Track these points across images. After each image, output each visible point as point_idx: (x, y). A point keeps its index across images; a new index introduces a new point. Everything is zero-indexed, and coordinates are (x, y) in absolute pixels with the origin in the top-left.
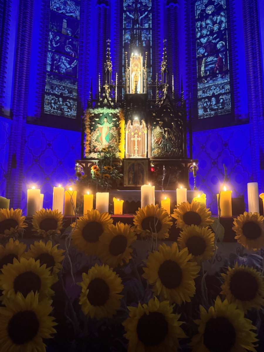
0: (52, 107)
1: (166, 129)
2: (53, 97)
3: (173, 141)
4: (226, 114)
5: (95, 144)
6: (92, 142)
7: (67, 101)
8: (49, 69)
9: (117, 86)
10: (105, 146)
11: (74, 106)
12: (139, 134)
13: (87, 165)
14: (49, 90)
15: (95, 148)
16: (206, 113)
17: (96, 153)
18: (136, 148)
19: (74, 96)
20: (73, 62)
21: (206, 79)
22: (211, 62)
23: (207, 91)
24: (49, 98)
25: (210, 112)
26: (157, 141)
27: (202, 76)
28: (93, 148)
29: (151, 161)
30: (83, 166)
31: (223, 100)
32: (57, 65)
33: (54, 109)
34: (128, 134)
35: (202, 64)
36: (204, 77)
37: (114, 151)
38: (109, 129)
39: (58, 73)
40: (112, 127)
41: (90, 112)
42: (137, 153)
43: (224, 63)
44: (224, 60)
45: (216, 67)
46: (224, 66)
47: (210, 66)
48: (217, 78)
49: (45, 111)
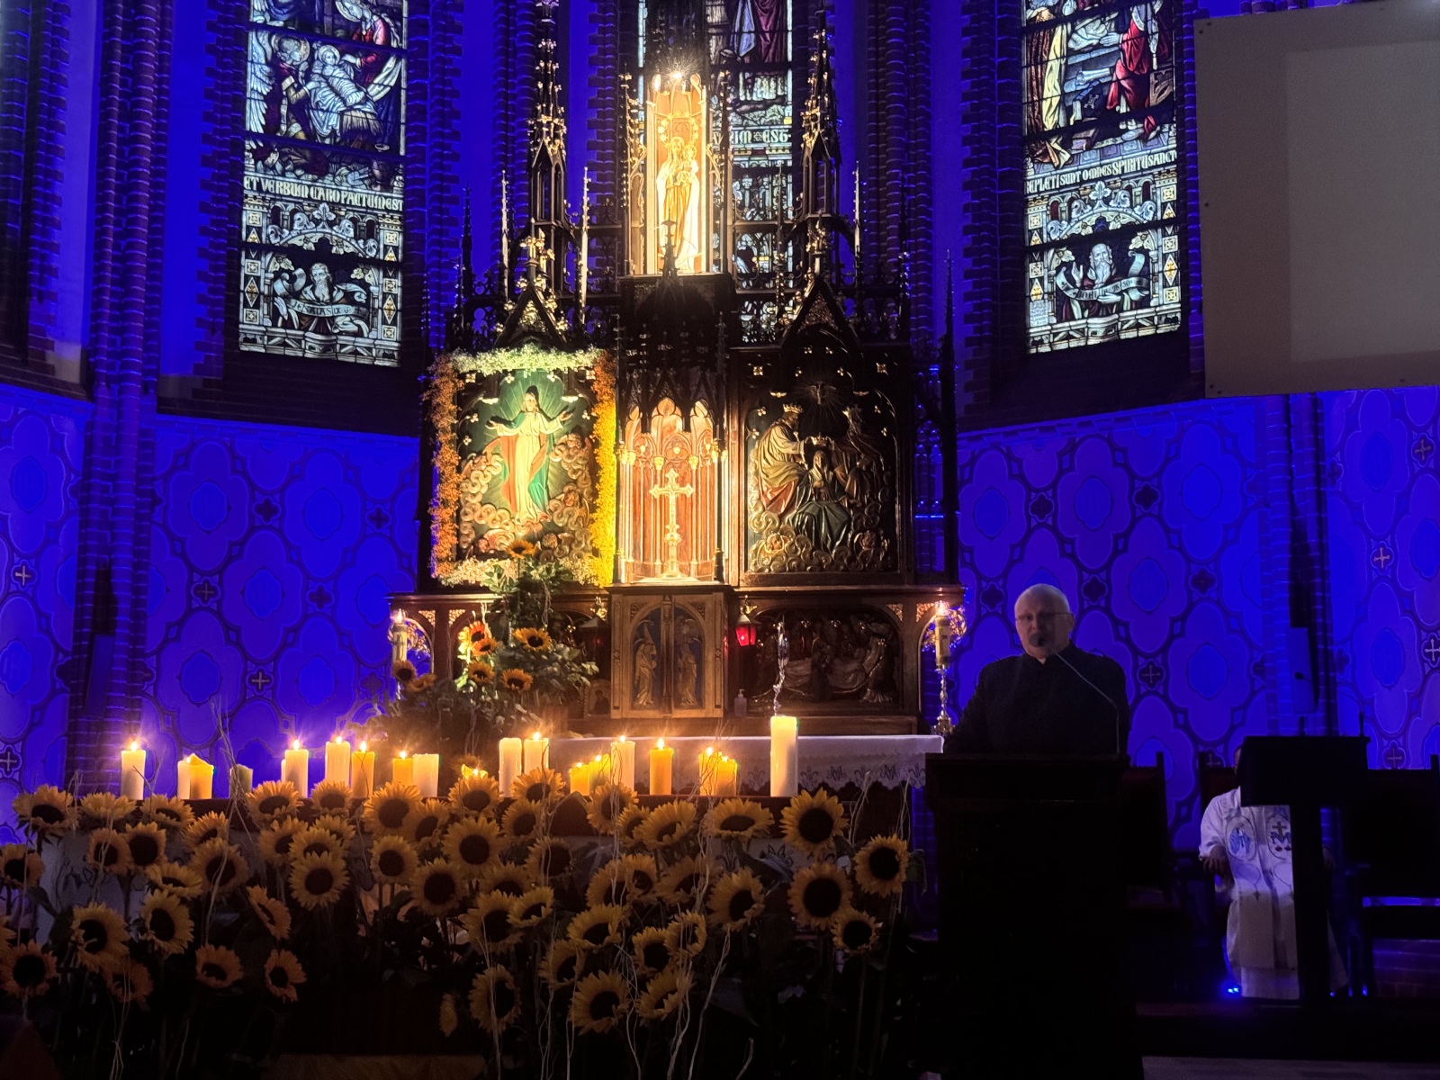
0: (275, 315)
1: (815, 442)
2: (283, 265)
3: (850, 497)
4: (1158, 332)
5: (481, 516)
6: (468, 510)
7: (353, 276)
8: (255, 120)
9: (589, 232)
10: (529, 524)
11: (389, 301)
12: (690, 462)
13: (442, 617)
14: (259, 231)
15: (482, 537)
16: (1067, 324)
17: (485, 561)
18: (673, 536)
19: (386, 247)
20: (380, 72)
21: (1066, 145)
22: (1094, 55)
23: (1070, 210)
24: (260, 273)
25: (1084, 321)
26: (770, 497)
27: (1049, 125)
28: (473, 536)
29: (744, 593)
30: (424, 622)
31: (1148, 258)
32: (302, 93)
33: (288, 324)
34: (636, 468)
35: (1048, 60)
36: (1057, 131)
37: (571, 549)
38: (547, 446)
39: (302, 136)
40: (559, 437)
41: (457, 371)
42: (675, 560)
43: (1155, 60)
44: (1153, 47)
45: (1118, 80)
46: (1152, 77)
47: (1085, 73)
48: (1119, 140)
49: (241, 339)
